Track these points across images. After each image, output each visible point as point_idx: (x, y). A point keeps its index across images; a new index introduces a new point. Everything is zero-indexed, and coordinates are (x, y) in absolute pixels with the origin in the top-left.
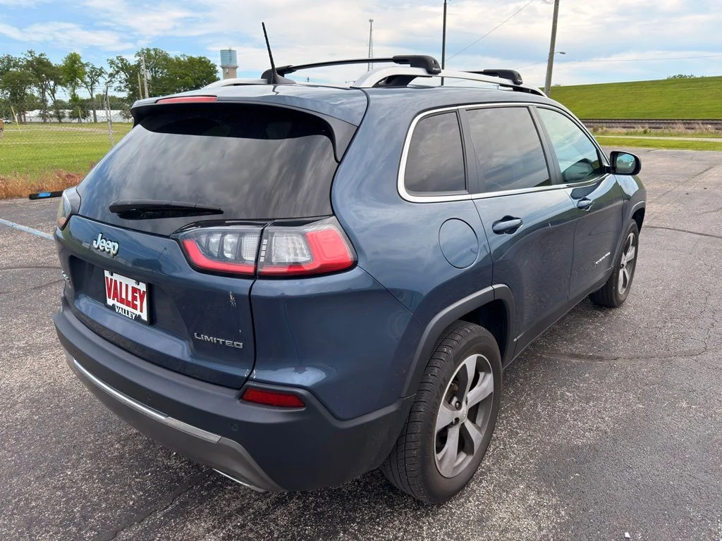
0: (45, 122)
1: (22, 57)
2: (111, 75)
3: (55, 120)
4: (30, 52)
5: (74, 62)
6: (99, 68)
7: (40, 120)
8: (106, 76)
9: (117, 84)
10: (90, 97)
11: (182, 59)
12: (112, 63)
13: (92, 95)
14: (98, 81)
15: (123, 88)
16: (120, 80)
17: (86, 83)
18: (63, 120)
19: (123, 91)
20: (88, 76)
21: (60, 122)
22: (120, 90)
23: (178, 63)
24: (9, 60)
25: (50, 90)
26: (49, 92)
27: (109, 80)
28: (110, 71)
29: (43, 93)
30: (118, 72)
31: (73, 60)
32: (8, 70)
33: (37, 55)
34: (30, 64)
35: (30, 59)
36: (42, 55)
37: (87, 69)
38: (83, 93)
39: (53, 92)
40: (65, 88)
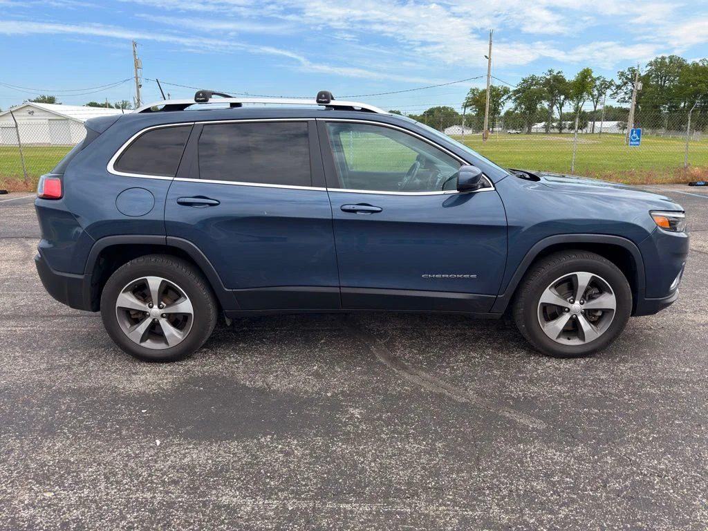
0: (547, 133)
1: (544, 75)
2: (619, 87)
3: (557, 131)
4: (550, 71)
5: (586, 77)
6: (610, 80)
7: (544, 131)
8: (613, 88)
9: (622, 95)
10: (593, 109)
11: (701, 64)
12: (622, 74)
13: (595, 107)
14: (605, 93)
15: (627, 99)
16: (625, 91)
17: (593, 96)
18: (563, 131)
19: (626, 102)
20: (597, 89)
21: (560, 133)
22: (623, 102)
23: (696, 69)
24: (533, 80)
25: (560, 104)
26: (558, 105)
27: (615, 91)
28: (618, 82)
29: (551, 107)
30: (625, 84)
31: (586, 74)
32: (530, 88)
33: (555, 73)
34: (548, 81)
35: (548, 77)
36: (559, 73)
37: (598, 83)
38: (588, 106)
39: (562, 105)
40: (571, 102)
